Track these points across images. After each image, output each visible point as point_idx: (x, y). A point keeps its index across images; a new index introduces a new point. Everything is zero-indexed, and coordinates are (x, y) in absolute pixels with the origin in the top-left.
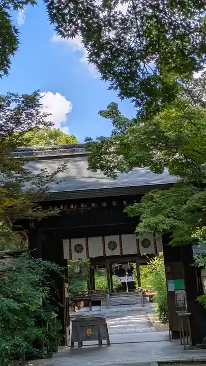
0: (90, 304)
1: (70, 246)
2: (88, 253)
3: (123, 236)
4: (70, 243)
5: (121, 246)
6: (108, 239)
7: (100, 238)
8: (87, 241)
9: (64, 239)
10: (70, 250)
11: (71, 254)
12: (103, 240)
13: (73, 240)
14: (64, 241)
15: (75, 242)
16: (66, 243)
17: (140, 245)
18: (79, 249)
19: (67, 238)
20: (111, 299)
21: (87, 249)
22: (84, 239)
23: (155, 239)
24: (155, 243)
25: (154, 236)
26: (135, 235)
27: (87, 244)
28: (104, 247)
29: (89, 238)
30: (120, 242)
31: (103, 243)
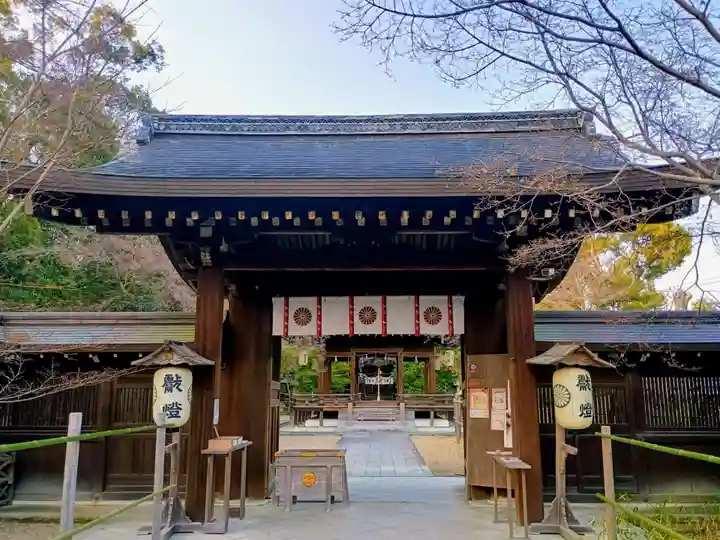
0: (321, 414)
1: (286, 311)
2: (319, 326)
3: (389, 299)
4: (287, 304)
5: (384, 318)
6: (361, 302)
7: (346, 300)
8: (319, 303)
9: (275, 296)
10: (286, 319)
11: (286, 327)
12: (352, 303)
13: (291, 300)
15: (296, 303)
16: (278, 303)
17: (422, 317)
18: (303, 316)
19: (281, 296)
20: (356, 410)
21: (319, 318)
22: (314, 299)
23: (450, 309)
24: (451, 317)
25: (450, 302)
26: (413, 298)
27: (320, 310)
28: (352, 318)
29: (323, 298)
30: (384, 309)
31: (352, 310)
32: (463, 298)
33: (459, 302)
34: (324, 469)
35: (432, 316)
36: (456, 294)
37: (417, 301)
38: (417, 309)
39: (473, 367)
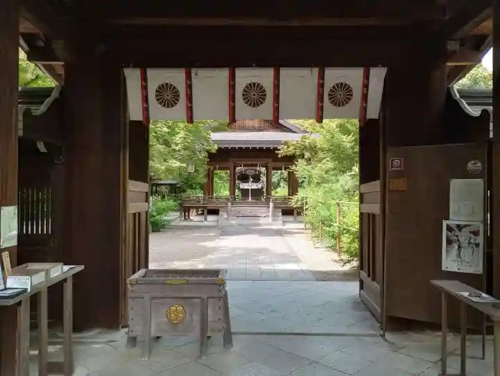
0: (206, 212)
1: (145, 88)
2: (190, 110)
3: (285, 73)
4: (144, 78)
5: (277, 99)
6: (245, 76)
7: (225, 73)
8: (189, 77)
9: (128, 66)
10: (145, 99)
11: (146, 110)
12: (232, 77)
13: (151, 73)
14: (127, 72)
15: (157, 77)
16: (132, 77)
18: (167, 96)
19: (135, 67)
21: (190, 98)
22: (181, 72)
23: (366, 86)
25: (366, 77)
26: (316, 71)
27: (189, 87)
28: (232, 98)
29: (193, 71)
30: (277, 86)
31: (232, 87)
32: (383, 71)
33: (378, 76)
34: (197, 301)
36: (375, 65)
37: (322, 76)
38: (321, 86)
39: (397, 162)
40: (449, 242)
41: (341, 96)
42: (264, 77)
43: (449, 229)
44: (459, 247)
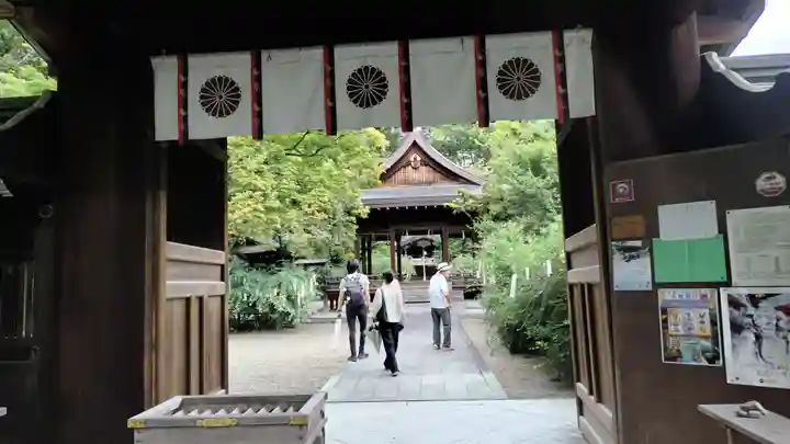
2: (258, 116)
3: (416, 47)
4: (184, 70)
5: (406, 90)
6: (350, 59)
7: (318, 53)
8: (257, 64)
9: (158, 54)
10: (183, 103)
11: (183, 120)
12: (329, 60)
13: (194, 61)
14: (155, 62)
15: (205, 68)
16: (165, 71)
17: (493, 84)
18: (221, 97)
19: (169, 53)
21: (258, 98)
22: (245, 58)
23: (560, 60)
24: (562, 79)
25: (559, 45)
26: (470, 42)
27: (257, 79)
28: (331, 94)
29: (264, 55)
30: (405, 71)
31: (330, 76)
32: (587, 35)
33: (579, 43)
35: (518, 78)
36: (571, 27)
37: (481, 48)
38: (482, 64)
39: (622, 187)
40: (737, 328)
41: (519, 81)
42: (382, 56)
43: (734, 303)
44: (758, 338)
